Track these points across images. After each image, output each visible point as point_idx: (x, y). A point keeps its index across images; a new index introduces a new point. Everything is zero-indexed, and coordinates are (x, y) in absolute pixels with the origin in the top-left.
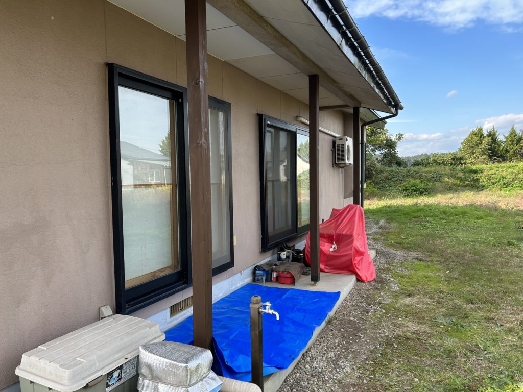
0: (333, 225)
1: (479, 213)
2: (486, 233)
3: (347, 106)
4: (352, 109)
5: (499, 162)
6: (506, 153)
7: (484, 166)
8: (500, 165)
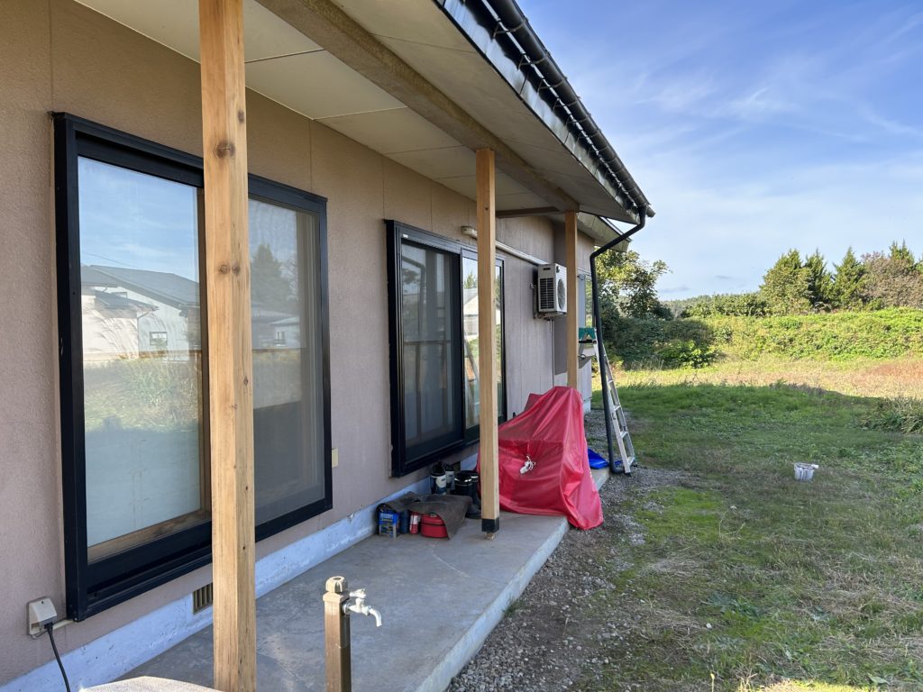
0: (527, 424)
1: (792, 400)
2: (802, 436)
3: (554, 210)
5: (828, 310)
6: (839, 294)
7: (801, 316)
8: (829, 314)
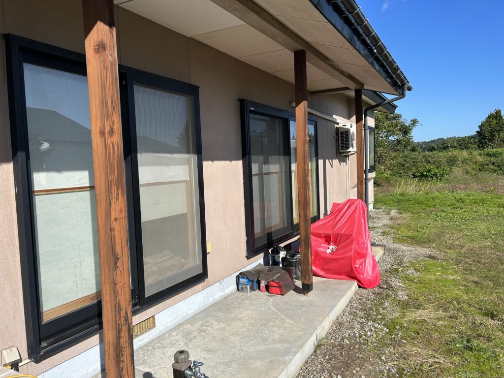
0: (330, 223)
3: (347, 89)
4: (354, 92)
